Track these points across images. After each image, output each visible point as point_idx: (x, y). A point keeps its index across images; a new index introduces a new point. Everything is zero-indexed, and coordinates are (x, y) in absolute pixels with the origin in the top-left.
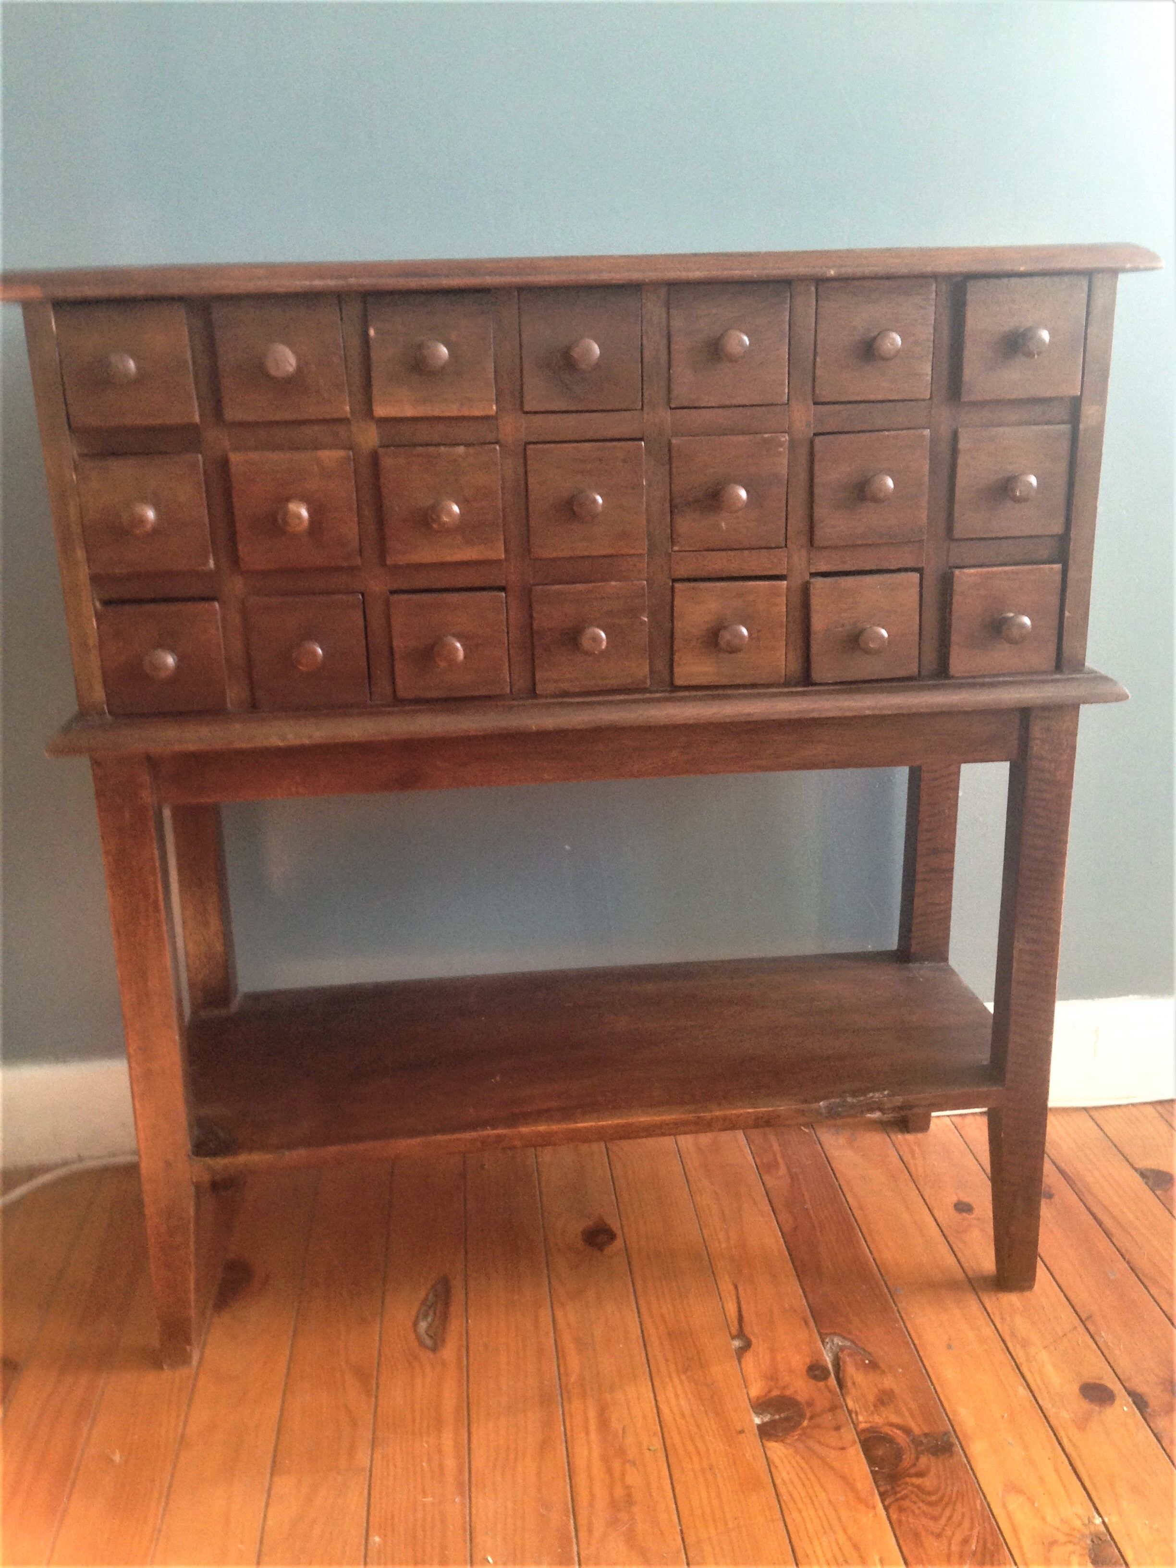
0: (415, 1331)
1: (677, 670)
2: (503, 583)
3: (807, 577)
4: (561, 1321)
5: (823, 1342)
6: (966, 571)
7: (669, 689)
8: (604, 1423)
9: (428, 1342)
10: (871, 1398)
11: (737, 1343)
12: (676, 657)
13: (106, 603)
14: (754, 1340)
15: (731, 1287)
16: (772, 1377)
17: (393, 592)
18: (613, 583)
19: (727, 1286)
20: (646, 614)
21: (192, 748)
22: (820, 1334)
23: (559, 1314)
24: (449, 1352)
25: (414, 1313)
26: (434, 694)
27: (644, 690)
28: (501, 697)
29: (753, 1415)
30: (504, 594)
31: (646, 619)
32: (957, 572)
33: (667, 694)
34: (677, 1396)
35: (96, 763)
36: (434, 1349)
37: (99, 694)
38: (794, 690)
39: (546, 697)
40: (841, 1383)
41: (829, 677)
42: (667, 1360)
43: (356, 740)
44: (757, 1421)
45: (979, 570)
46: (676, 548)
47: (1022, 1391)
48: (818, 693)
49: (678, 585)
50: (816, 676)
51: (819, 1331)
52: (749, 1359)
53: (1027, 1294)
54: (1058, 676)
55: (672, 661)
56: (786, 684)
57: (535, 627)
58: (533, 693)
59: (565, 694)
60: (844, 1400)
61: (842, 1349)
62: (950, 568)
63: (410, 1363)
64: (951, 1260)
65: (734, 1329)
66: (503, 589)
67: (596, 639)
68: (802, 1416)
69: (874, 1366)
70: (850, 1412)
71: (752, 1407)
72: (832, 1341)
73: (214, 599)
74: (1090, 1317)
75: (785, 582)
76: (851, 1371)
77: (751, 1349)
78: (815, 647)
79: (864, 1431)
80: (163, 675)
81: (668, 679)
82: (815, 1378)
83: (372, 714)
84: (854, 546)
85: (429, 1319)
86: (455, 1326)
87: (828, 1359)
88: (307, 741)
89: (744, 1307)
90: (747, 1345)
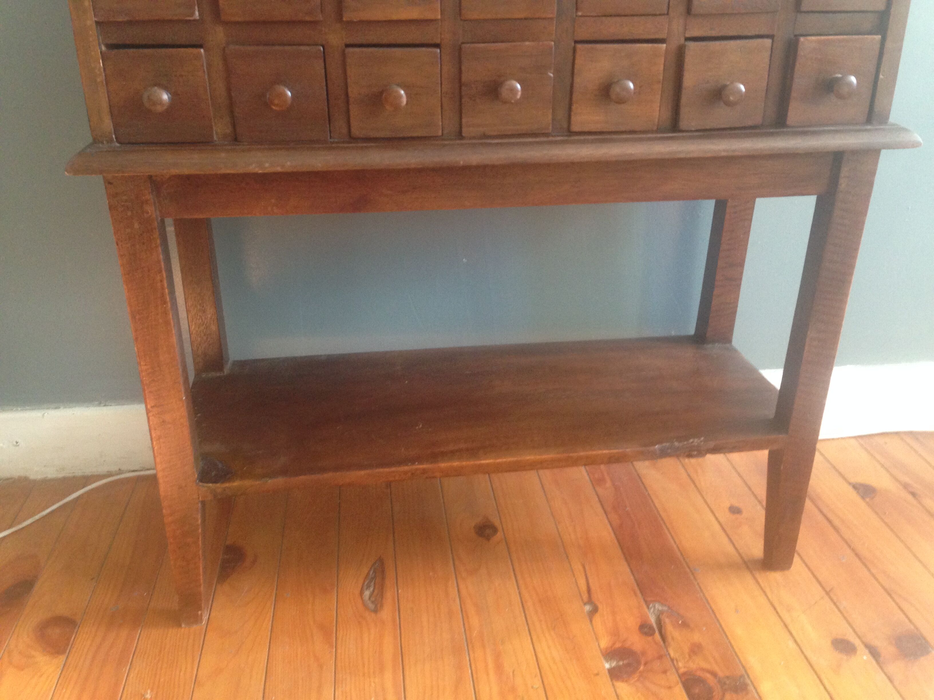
0: (362, 598)
1: (573, 118)
2: (438, 41)
3: (682, 41)
4: (464, 592)
5: (648, 607)
6: (810, 38)
7: (566, 134)
8: (499, 668)
9: (372, 606)
10: (686, 650)
11: (587, 608)
12: (574, 107)
13: (111, 47)
14: (600, 606)
15: (581, 568)
16: (615, 633)
17: (347, 46)
18: (527, 43)
19: (577, 566)
20: (552, 71)
21: (186, 171)
22: (646, 602)
23: (462, 586)
24: (386, 613)
25: (360, 586)
26: (382, 134)
27: (546, 135)
28: (435, 138)
29: (604, 662)
30: (438, 51)
31: (552, 75)
32: (802, 39)
33: (566, 138)
34: (549, 647)
35: (109, 183)
36: (376, 611)
37: (108, 124)
38: (665, 135)
39: (470, 139)
40: (664, 638)
41: (694, 125)
42: (541, 621)
43: (319, 169)
44: (607, 666)
45: (819, 38)
46: (580, 14)
47: (791, 644)
48: (684, 138)
49: (579, 46)
50: (683, 124)
51: (644, 599)
52: (597, 619)
53: (786, 572)
54: (869, 127)
55: (570, 109)
56: (658, 131)
57: (464, 79)
58: (460, 135)
59: (485, 136)
60: (667, 651)
61: (661, 612)
62: (796, 36)
63: (359, 623)
64: (730, 549)
65: (585, 596)
66: (437, 46)
67: (513, 90)
68: (639, 663)
69: (685, 625)
70: (672, 660)
71: (603, 655)
72: (655, 607)
73: (201, 46)
74: (831, 590)
75: (665, 45)
76: (670, 628)
77: (598, 612)
78: (684, 100)
79: (684, 674)
80: (159, 109)
81: (565, 126)
82: (646, 634)
83: (331, 149)
84: (723, 15)
85: (372, 589)
86: (389, 595)
87: (653, 620)
88: (279, 169)
89: (590, 581)
90: (595, 610)
